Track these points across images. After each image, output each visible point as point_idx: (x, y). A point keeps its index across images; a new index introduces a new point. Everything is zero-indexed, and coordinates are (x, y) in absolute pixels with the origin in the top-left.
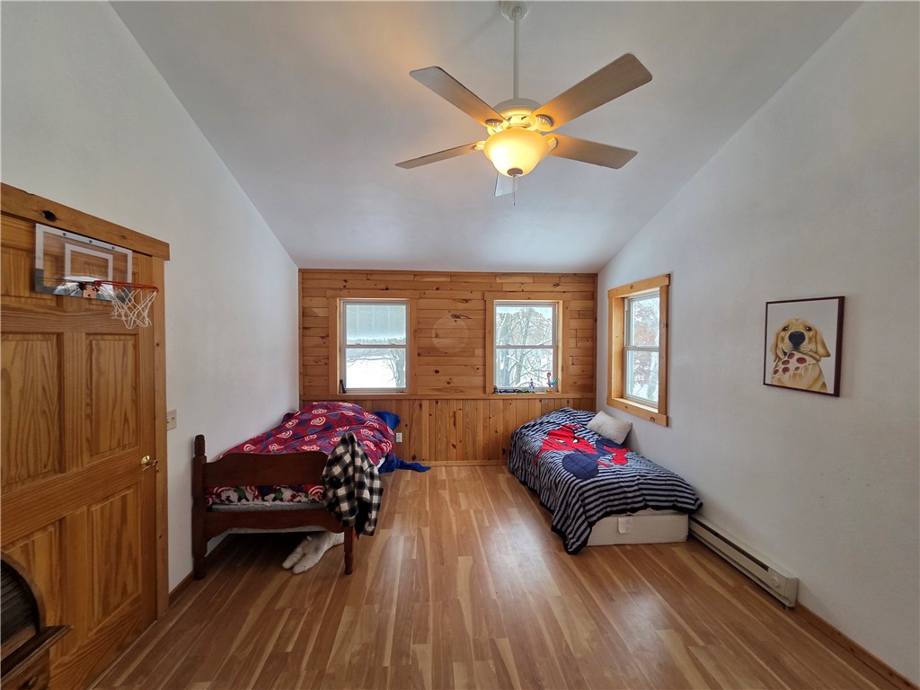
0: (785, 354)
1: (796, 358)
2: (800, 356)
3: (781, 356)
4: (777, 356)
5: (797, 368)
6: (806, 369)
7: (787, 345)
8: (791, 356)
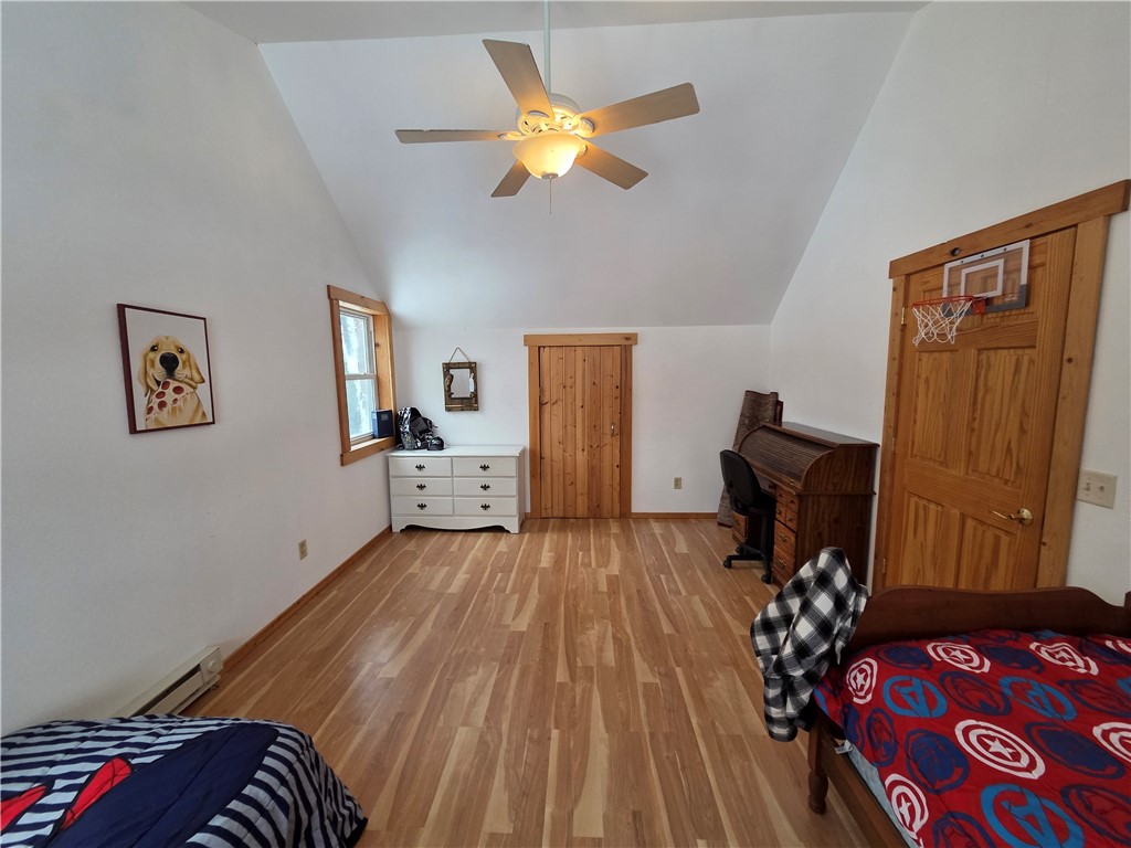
0: (158, 383)
1: (171, 387)
2: (176, 384)
3: (155, 387)
4: (148, 387)
5: (175, 400)
6: (185, 400)
7: (158, 371)
8: (166, 385)
